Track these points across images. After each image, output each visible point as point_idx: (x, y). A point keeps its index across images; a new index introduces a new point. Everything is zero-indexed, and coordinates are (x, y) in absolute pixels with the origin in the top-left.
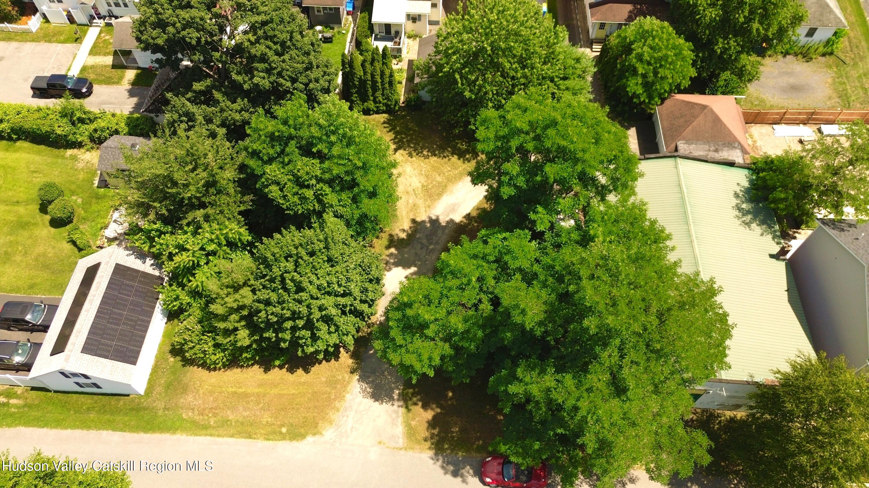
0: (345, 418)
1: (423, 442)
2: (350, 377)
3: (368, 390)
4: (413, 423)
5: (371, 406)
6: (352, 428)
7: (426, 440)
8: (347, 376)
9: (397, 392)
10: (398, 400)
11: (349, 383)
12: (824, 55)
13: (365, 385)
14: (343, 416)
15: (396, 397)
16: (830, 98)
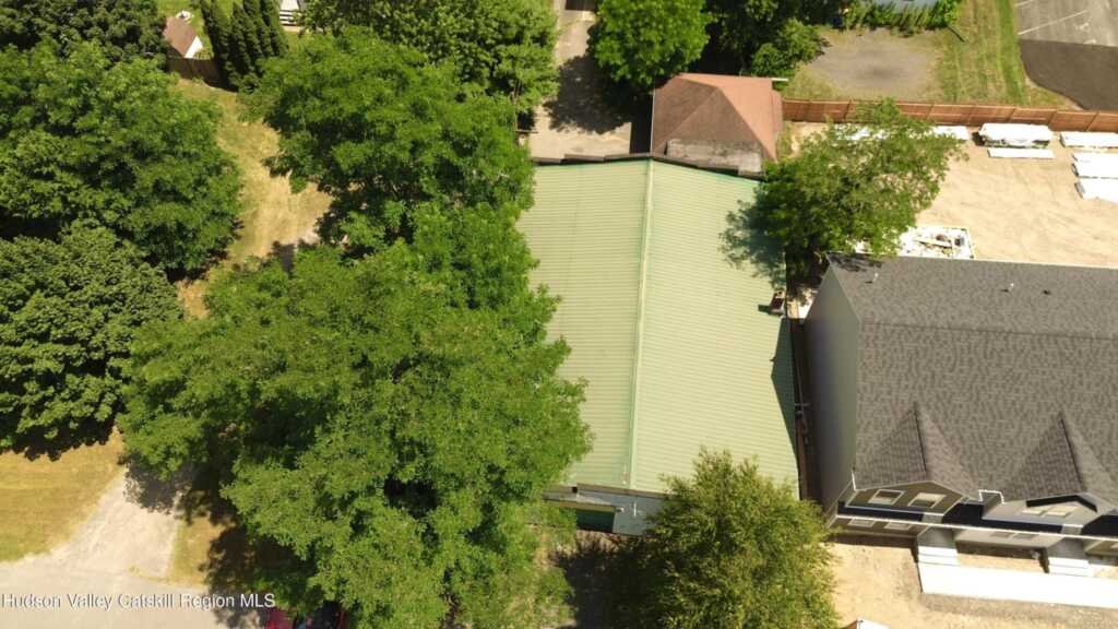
0: (90, 530)
1: (197, 572)
2: (115, 470)
3: (138, 489)
4: (191, 542)
5: (134, 514)
6: (97, 545)
7: (201, 569)
8: (111, 467)
9: (181, 494)
10: (179, 508)
11: (111, 477)
12: (931, 27)
13: (134, 483)
14: (88, 527)
15: (176, 501)
16: (928, 89)
